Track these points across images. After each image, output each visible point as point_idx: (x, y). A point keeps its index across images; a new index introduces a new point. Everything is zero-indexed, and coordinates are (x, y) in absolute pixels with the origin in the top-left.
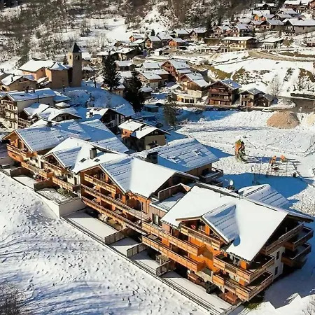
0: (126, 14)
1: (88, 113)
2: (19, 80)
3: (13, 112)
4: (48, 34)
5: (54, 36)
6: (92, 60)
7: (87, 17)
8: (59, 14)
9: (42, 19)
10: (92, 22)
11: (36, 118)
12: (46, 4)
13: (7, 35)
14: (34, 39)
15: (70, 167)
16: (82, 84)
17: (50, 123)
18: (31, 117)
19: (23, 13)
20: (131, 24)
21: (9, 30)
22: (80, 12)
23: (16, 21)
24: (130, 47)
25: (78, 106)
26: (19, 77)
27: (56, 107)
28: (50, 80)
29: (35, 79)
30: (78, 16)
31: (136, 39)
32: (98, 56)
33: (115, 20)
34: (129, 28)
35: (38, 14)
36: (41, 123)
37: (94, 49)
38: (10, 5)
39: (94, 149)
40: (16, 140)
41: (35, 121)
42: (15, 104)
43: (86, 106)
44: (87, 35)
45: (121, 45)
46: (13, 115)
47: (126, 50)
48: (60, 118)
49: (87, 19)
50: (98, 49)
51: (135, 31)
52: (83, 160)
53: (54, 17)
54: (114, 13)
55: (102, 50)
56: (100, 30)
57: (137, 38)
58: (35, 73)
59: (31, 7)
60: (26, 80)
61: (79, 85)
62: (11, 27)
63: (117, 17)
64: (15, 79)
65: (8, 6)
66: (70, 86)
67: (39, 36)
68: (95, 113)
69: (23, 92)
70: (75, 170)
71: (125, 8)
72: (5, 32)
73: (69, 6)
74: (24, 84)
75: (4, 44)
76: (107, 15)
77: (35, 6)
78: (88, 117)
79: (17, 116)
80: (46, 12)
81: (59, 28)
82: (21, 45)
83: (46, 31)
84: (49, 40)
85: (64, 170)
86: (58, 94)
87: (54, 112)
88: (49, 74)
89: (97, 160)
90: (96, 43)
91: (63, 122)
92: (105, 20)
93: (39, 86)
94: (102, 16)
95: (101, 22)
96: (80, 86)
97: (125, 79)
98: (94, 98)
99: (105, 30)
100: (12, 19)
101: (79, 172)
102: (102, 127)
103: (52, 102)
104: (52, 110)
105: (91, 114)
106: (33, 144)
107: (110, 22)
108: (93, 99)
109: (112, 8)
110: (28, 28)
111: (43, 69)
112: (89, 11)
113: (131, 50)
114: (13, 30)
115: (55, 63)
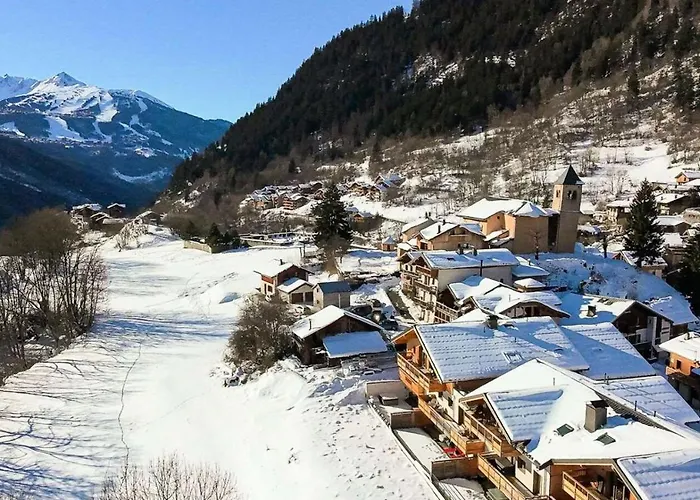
0: (670, 138)
1: (585, 308)
2: (451, 232)
3: (428, 289)
4: (522, 174)
5: (531, 176)
6: (597, 214)
7: (594, 145)
8: (545, 142)
9: (516, 151)
10: (602, 153)
11: (470, 304)
12: (525, 127)
13: (458, 176)
14: (500, 181)
15: (526, 443)
16: (575, 249)
17: (494, 318)
18: (461, 303)
19: (487, 143)
20: (681, 154)
21: (463, 168)
22: (583, 137)
23: (475, 155)
24: (677, 192)
25: (563, 289)
26: (453, 226)
27: (515, 288)
28: (512, 236)
29: (484, 233)
30: (579, 144)
31: (691, 179)
32: (609, 208)
33: (648, 149)
34: (675, 161)
35: (511, 143)
36: (476, 317)
37: (603, 198)
38: (470, 132)
39: (601, 404)
40: (417, 348)
41: (467, 311)
42: (435, 274)
43: (581, 292)
44: (592, 174)
45: (659, 188)
46: (428, 295)
47: (670, 198)
48: (520, 311)
49: (594, 149)
50: (610, 197)
51: (688, 166)
52: (564, 430)
53: (538, 147)
54: (648, 137)
55: (618, 198)
56: (617, 165)
57: (692, 176)
58: (485, 221)
59: (501, 133)
60: (464, 231)
61: (569, 250)
62: (465, 164)
63: (651, 143)
64: (444, 229)
65: (465, 134)
66: (551, 250)
67: (507, 176)
68: (601, 307)
69: (454, 253)
70: (540, 455)
71: (670, 128)
72: (456, 172)
73: (563, 127)
74: (458, 239)
75: (453, 188)
76: (634, 140)
77: (507, 132)
78: (584, 315)
79: (434, 298)
80: (524, 139)
81: (542, 163)
82: (477, 191)
83: (521, 169)
84: (523, 181)
85: (509, 447)
86: (524, 262)
87: (510, 297)
88: (510, 224)
89: (604, 439)
90: (606, 188)
91: (524, 320)
92: (628, 149)
93: (487, 245)
94: (623, 142)
95: (620, 153)
96: (572, 252)
97: (668, 248)
98: (599, 276)
99: (626, 167)
100: (469, 152)
101: (550, 462)
102: (619, 342)
103: (510, 278)
104: (504, 292)
105: (592, 309)
106: (449, 362)
107: (637, 151)
108: (599, 279)
109: (644, 128)
110: (493, 166)
111: (500, 215)
112: (599, 134)
113: (679, 196)
114: (467, 168)
115: (524, 203)
